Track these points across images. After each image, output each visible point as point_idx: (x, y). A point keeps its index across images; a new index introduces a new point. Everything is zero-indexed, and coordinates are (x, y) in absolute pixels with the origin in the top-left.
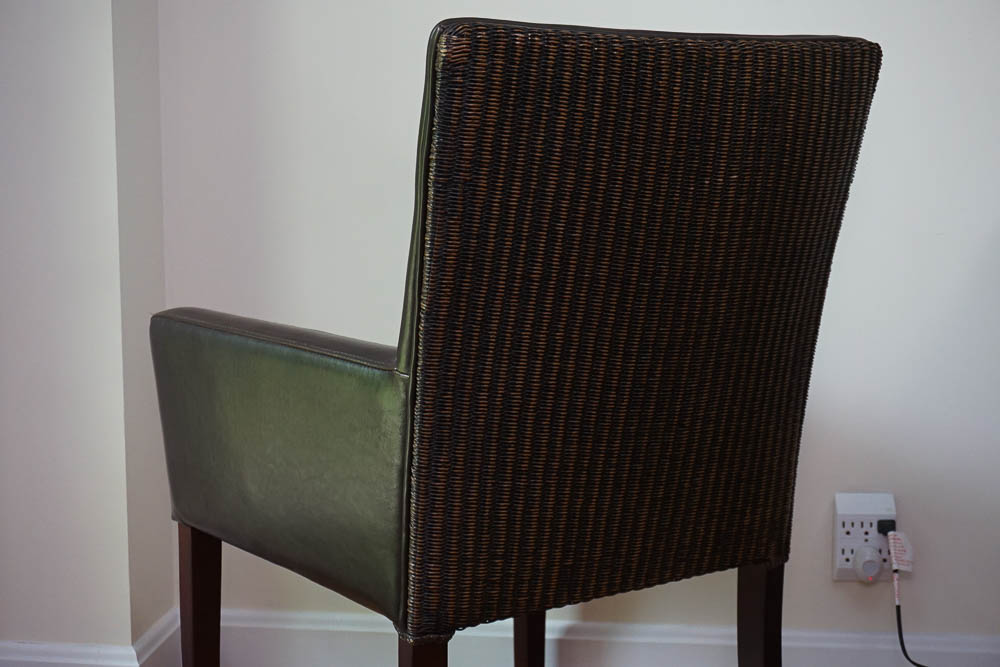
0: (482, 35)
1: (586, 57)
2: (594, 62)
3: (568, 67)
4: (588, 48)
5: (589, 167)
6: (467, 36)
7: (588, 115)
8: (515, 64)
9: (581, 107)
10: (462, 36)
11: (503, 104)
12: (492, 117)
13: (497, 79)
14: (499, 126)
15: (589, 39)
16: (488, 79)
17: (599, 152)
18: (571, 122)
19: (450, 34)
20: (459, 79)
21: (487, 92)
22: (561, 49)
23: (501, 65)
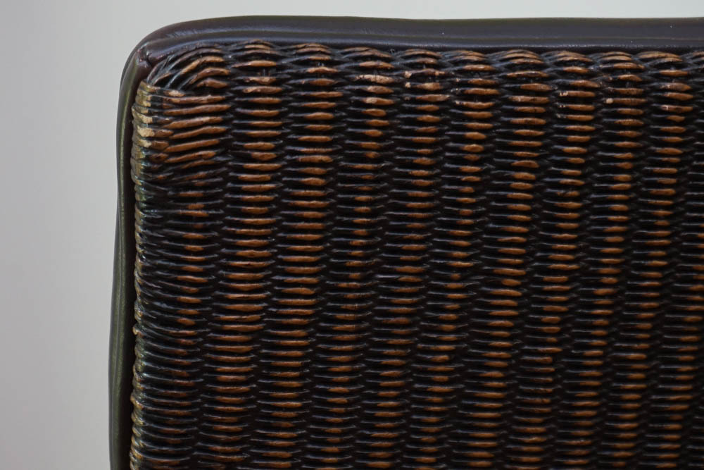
0: (259, 84)
1: (580, 125)
2: (604, 135)
3: (524, 158)
4: (586, 100)
5: (586, 406)
6: (214, 91)
7: (586, 277)
8: (365, 160)
9: (562, 260)
10: (202, 91)
11: (330, 268)
12: (299, 305)
13: (310, 203)
14: (320, 323)
15: (589, 76)
16: (279, 205)
17: (614, 369)
18: (532, 295)
19: (162, 83)
20: (195, 210)
21: (280, 238)
22: (501, 106)
23: (321, 164)
